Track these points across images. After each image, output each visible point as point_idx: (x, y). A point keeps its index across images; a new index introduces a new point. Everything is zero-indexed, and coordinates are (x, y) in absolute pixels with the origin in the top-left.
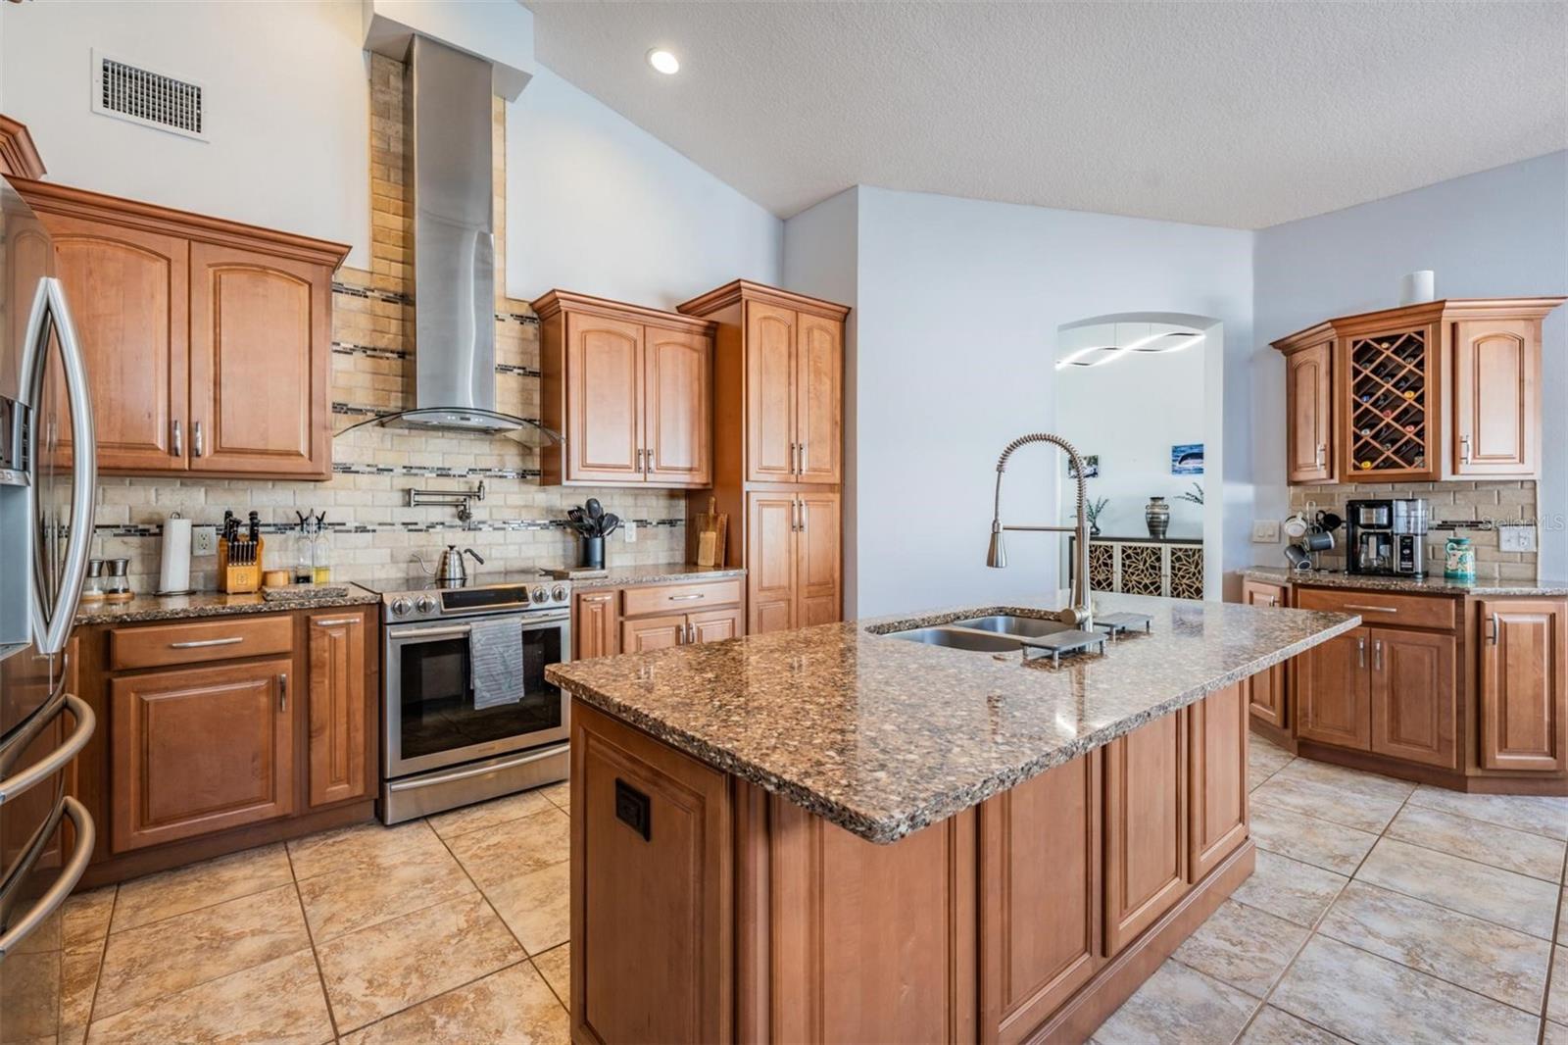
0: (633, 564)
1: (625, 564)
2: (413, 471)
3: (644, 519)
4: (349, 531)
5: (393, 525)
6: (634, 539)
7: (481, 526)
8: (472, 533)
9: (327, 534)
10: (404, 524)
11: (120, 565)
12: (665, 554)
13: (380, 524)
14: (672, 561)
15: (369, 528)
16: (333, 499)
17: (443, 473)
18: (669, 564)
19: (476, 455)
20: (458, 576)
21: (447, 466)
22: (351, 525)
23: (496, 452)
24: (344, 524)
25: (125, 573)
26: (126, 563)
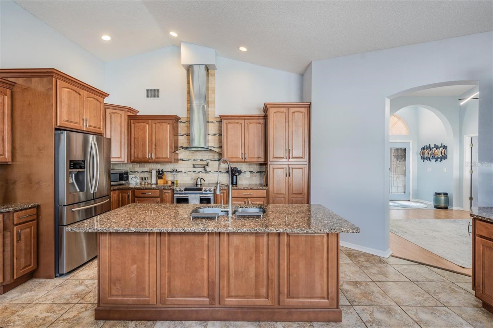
0: (249, 183)
1: (247, 183)
2: (195, 160)
3: (252, 171)
4: (183, 173)
5: (191, 172)
6: (249, 176)
7: (209, 172)
8: (208, 174)
9: (179, 174)
10: (193, 172)
11: (146, 178)
12: (259, 181)
13: (189, 172)
14: (261, 183)
15: (187, 172)
16: (180, 166)
17: (201, 160)
18: (260, 184)
19: (209, 156)
20: (199, 184)
21: (202, 159)
22: (183, 172)
23: (213, 155)
24: (182, 171)
25: (147, 180)
26: (147, 178)
